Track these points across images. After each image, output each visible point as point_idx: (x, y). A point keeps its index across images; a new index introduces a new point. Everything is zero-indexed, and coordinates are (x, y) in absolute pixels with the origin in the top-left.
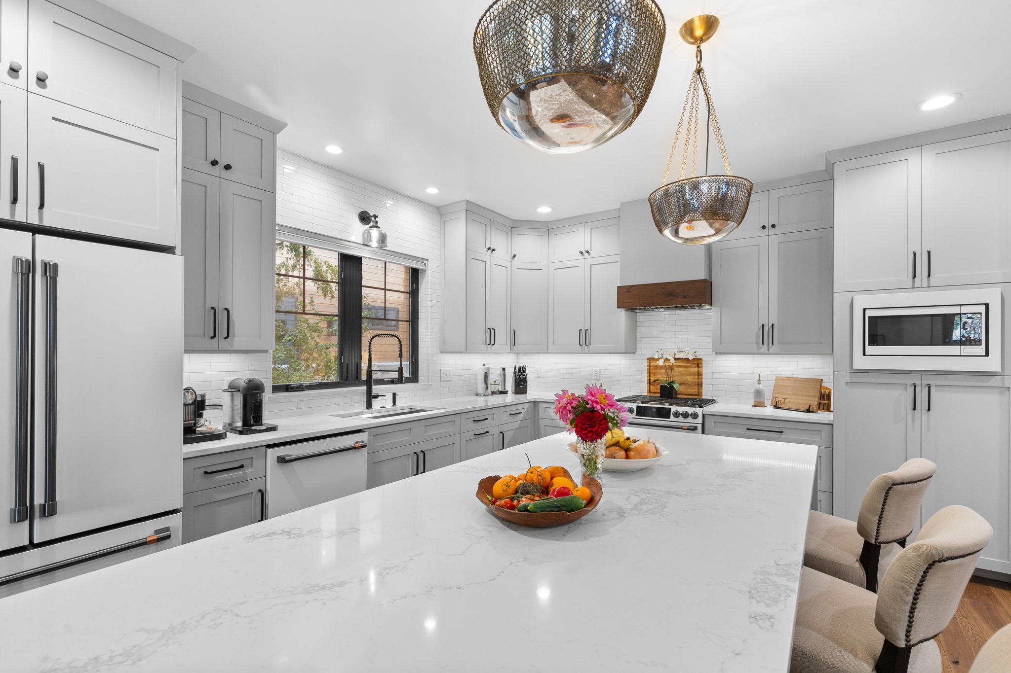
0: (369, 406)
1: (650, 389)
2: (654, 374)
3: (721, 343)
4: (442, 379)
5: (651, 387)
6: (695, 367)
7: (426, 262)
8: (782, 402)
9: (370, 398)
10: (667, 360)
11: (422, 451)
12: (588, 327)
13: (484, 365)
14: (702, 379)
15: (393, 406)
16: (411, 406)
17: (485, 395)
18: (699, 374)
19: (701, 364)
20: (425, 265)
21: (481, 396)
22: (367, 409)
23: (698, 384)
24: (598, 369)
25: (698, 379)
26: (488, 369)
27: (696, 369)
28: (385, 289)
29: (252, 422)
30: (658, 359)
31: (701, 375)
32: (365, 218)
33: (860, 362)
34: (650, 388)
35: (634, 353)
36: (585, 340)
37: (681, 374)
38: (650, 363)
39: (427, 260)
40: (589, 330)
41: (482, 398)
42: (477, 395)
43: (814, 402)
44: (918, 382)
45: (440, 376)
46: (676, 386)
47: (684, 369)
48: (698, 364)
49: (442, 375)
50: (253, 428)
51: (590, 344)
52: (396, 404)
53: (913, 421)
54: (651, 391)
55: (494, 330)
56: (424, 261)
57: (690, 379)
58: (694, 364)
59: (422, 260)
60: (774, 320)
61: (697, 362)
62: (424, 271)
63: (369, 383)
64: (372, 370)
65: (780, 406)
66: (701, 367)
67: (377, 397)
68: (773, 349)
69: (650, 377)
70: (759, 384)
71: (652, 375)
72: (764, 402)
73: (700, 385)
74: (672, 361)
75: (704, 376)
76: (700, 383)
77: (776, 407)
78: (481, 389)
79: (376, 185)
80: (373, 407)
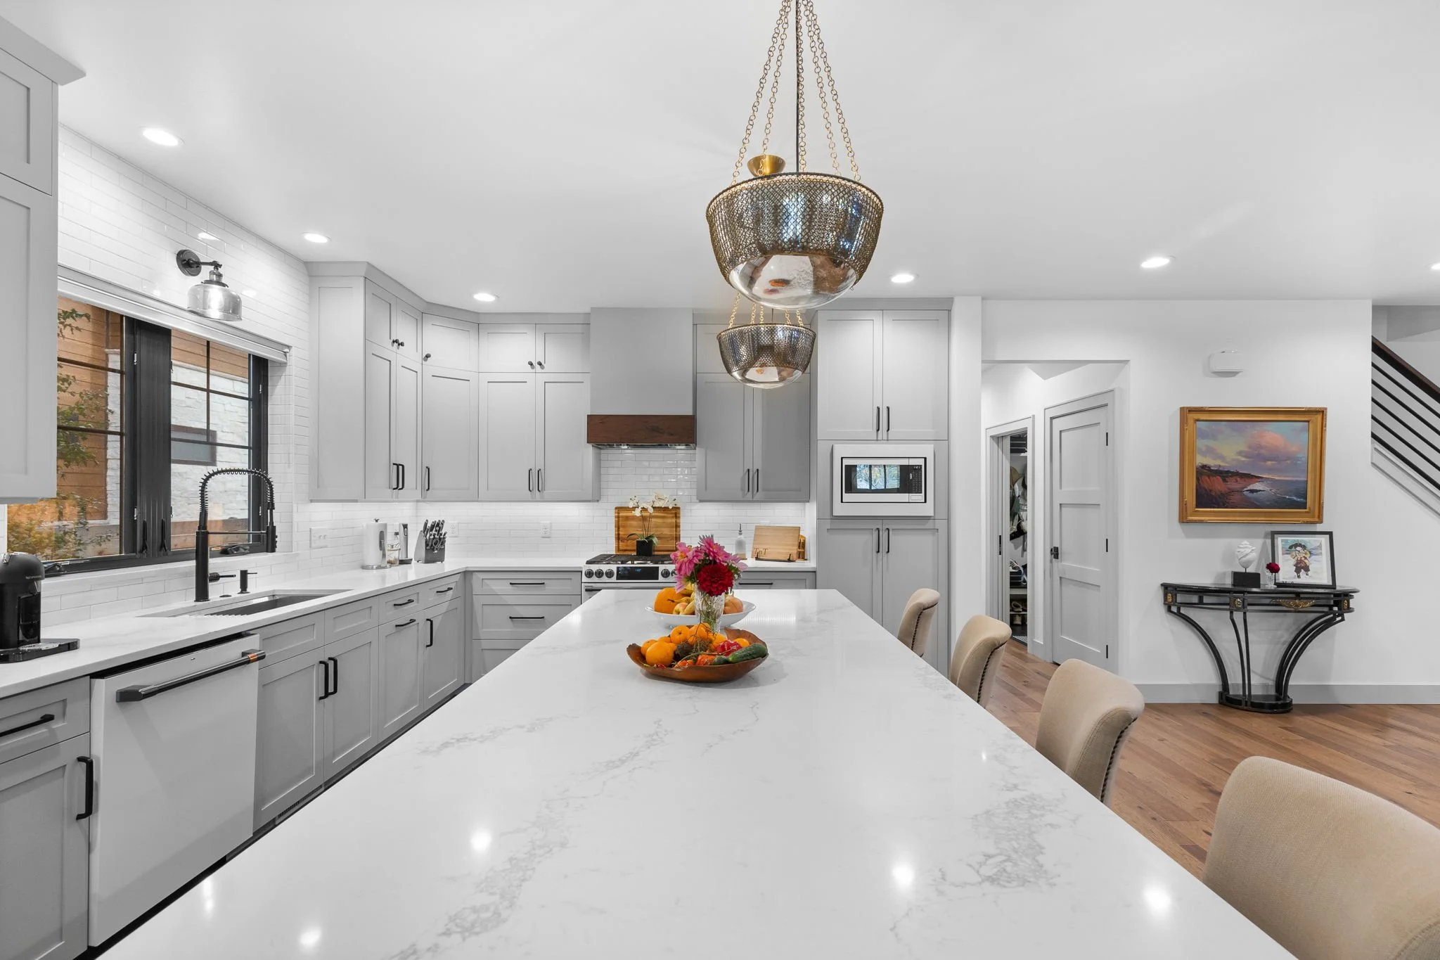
0: (202, 594)
1: (618, 547)
2: (624, 527)
3: (706, 489)
4: (313, 545)
5: (621, 543)
6: (673, 517)
7: (286, 350)
8: (763, 553)
9: (203, 581)
10: (644, 509)
11: (330, 659)
12: (540, 466)
13: (377, 521)
14: (680, 531)
15: (241, 593)
16: (274, 590)
17: (379, 567)
18: (677, 526)
19: (679, 514)
20: (286, 356)
21: (372, 568)
22: (197, 600)
23: (676, 538)
24: (548, 522)
25: (676, 531)
26: (385, 525)
27: (674, 520)
28: (208, 391)
29: (21, 637)
30: (634, 509)
31: (679, 527)
32: (188, 263)
33: (839, 510)
34: (618, 544)
35: (598, 501)
36: (537, 485)
37: (657, 526)
38: (618, 513)
39: (289, 347)
40: (543, 471)
41: (375, 571)
42: (364, 567)
43: (794, 551)
44: (880, 527)
45: (310, 540)
46: (655, 540)
47: (659, 520)
48: (676, 514)
49: (313, 538)
50: (26, 648)
51: (544, 489)
52: (248, 590)
53: (877, 562)
54: (621, 548)
55: (403, 466)
56: (284, 348)
57: (666, 531)
58: (672, 513)
59: (280, 347)
60: (758, 464)
61: (675, 512)
62: (282, 365)
63: (201, 554)
64: (208, 533)
65: (761, 558)
66: (679, 517)
67: (216, 578)
68: (758, 496)
69: (618, 531)
70: (740, 534)
71: (621, 529)
72: (745, 554)
73: (677, 538)
74: (651, 510)
75: (681, 528)
76: (678, 536)
77: (757, 559)
78: (373, 556)
79: (207, 207)
80: (210, 597)
